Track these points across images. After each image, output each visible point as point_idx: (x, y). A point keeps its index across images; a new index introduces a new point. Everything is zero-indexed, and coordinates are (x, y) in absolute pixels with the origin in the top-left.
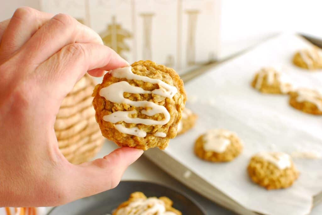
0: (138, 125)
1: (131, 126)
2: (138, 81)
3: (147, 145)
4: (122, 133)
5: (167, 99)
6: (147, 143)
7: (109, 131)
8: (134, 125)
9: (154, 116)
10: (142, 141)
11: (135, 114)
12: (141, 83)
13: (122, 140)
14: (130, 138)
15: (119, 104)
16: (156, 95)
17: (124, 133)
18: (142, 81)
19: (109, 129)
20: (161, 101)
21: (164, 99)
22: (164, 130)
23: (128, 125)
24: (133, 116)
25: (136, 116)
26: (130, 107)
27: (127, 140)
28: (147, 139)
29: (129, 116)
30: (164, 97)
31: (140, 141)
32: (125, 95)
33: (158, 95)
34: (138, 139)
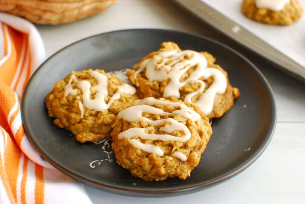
0: (155, 142)
1: (147, 142)
2: (159, 105)
3: (165, 167)
4: (136, 149)
5: (188, 121)
6: (164, 164)
7: (123, 150)
8: (150, 141)
9: (173, 133)
10: (158, 159)
11: (152, 130)
12: (162, 106)
13: (136, 159)
14: (145, 157)
15: (137, 122)
16: (177, 115)
17: (138, 148)
18: (163, 105)
19: (123, 148)
20: (181, 121)
21: (186, 120)
22: (183, 151)
23: (143, 141)
24: (150, 132)
25: (153, 132)
26: (147, 125)
27: (142, 159)
28: (164, 159)
29: (145, 131)
30: (186, 118)
31: (156, 158)
32: (144, 114)
33: (179, 115)
34: (153, 156)
